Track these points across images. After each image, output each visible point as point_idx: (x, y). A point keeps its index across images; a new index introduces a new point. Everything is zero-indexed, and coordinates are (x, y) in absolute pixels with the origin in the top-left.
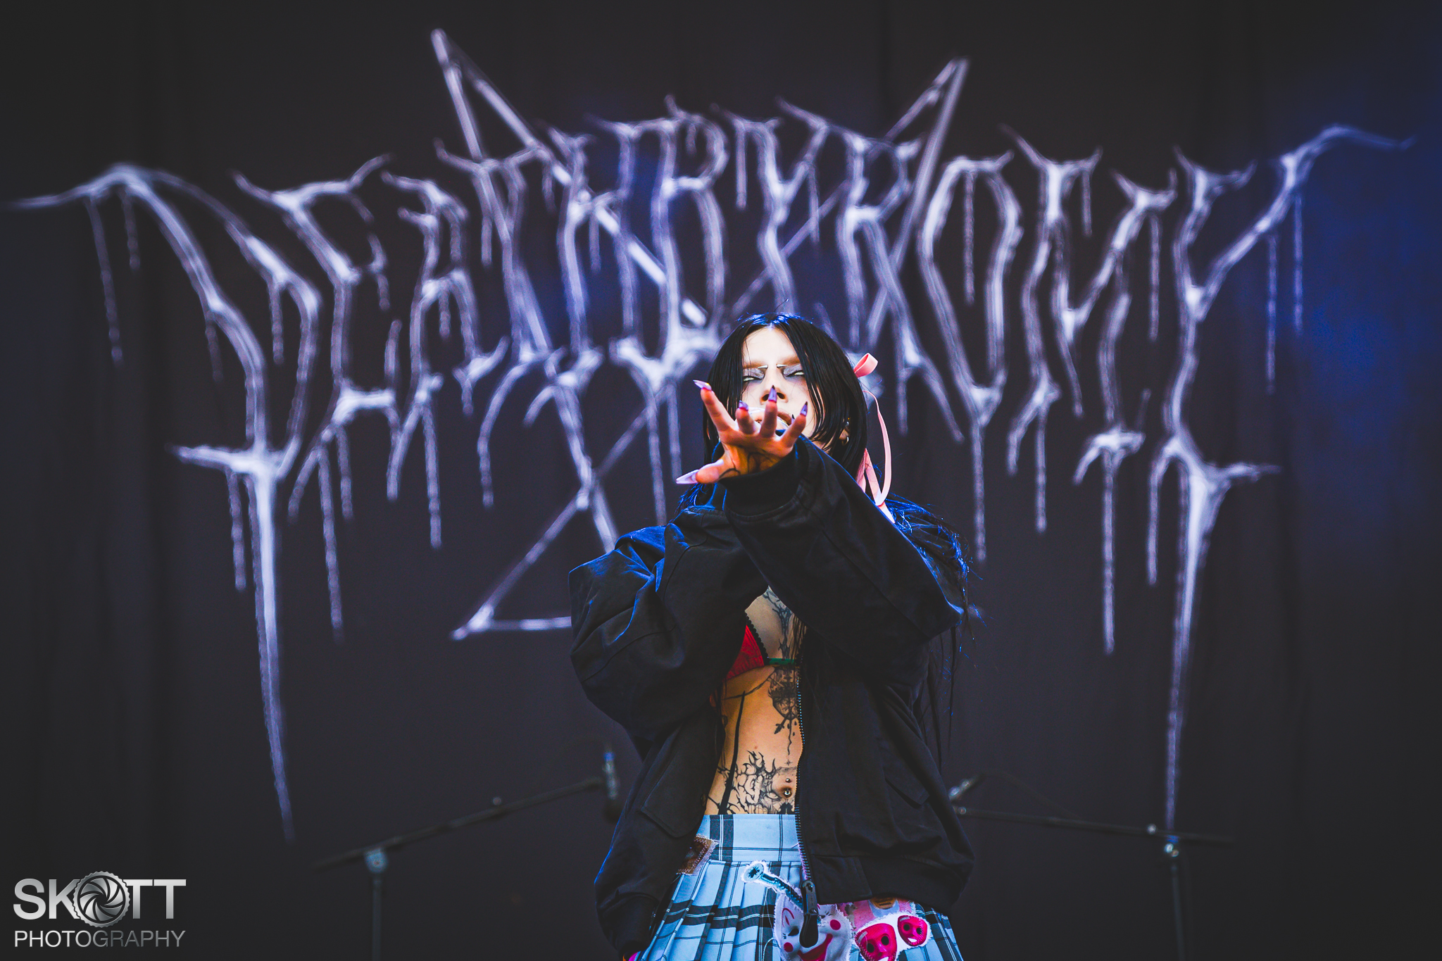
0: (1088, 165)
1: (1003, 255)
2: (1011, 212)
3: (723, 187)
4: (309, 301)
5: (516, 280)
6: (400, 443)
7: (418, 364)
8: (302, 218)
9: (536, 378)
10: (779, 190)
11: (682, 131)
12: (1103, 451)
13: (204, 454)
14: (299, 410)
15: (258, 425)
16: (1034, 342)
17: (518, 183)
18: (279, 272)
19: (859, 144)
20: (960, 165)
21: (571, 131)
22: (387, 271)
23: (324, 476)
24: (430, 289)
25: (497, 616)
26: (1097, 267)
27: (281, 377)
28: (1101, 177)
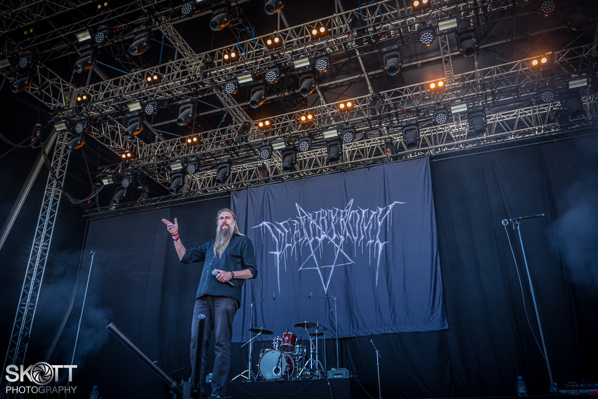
0: (367, 210)
1: (358, 221)
2: (359, 216)
3: (327, 218)
4: (283, 234)
5: (304, 230)
6: (292, 249)
7: (294, 240)
8: (282, 225)
9: (307, 241)
10: (333, 218)
11: (322, 212)
12: (369, 243)
13: (272, 252)
14: (282, 246)
15: (278, 249)
16: (361, 231)
17: (305, 219)
18: (280, 232)
19: (342, 211)
20: (353, 211)
21: (310, 213)
22: (291, 230)
23: (284, 253)
24: (295, 232)
25: (302, 268)
26: (368, 221)
27: (280, 243)
28: (369, 211)
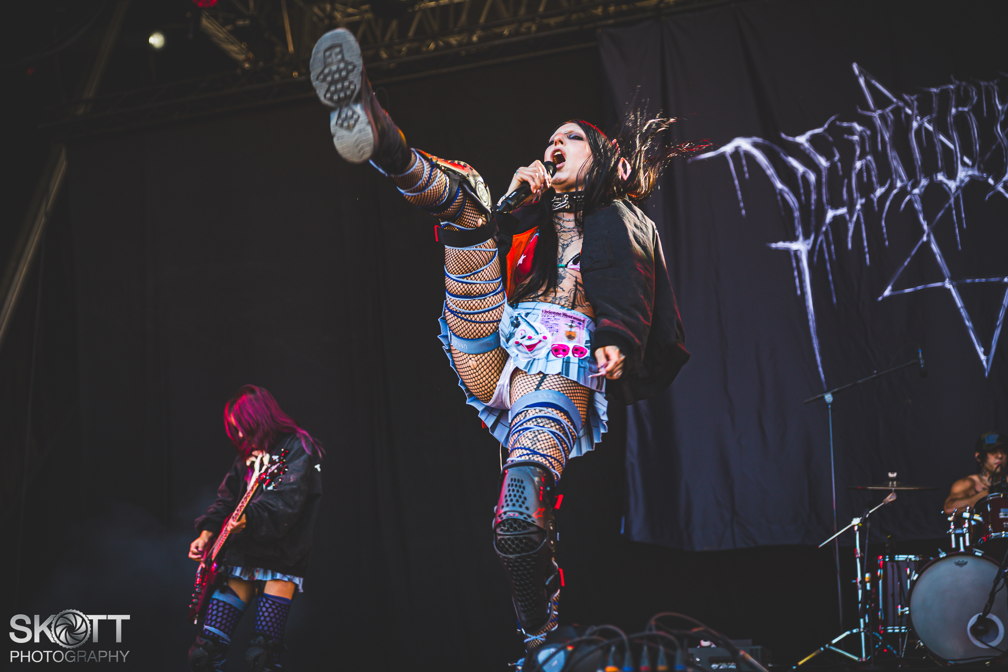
3: (977, 109)
4: (812, 177)
5: (892, 154)
6: (851, 227)
7: (856, 196)
8: (807, 145)
9: (903, 192)
13: (781, 245)
14: (813, 222)
15: (799, 230)
17: (891, 117)
18: (800, 168)
21: (910, 94)
22: (842, 159)
24: (858, 164)
25: (893, 290)
27: (804, 207)
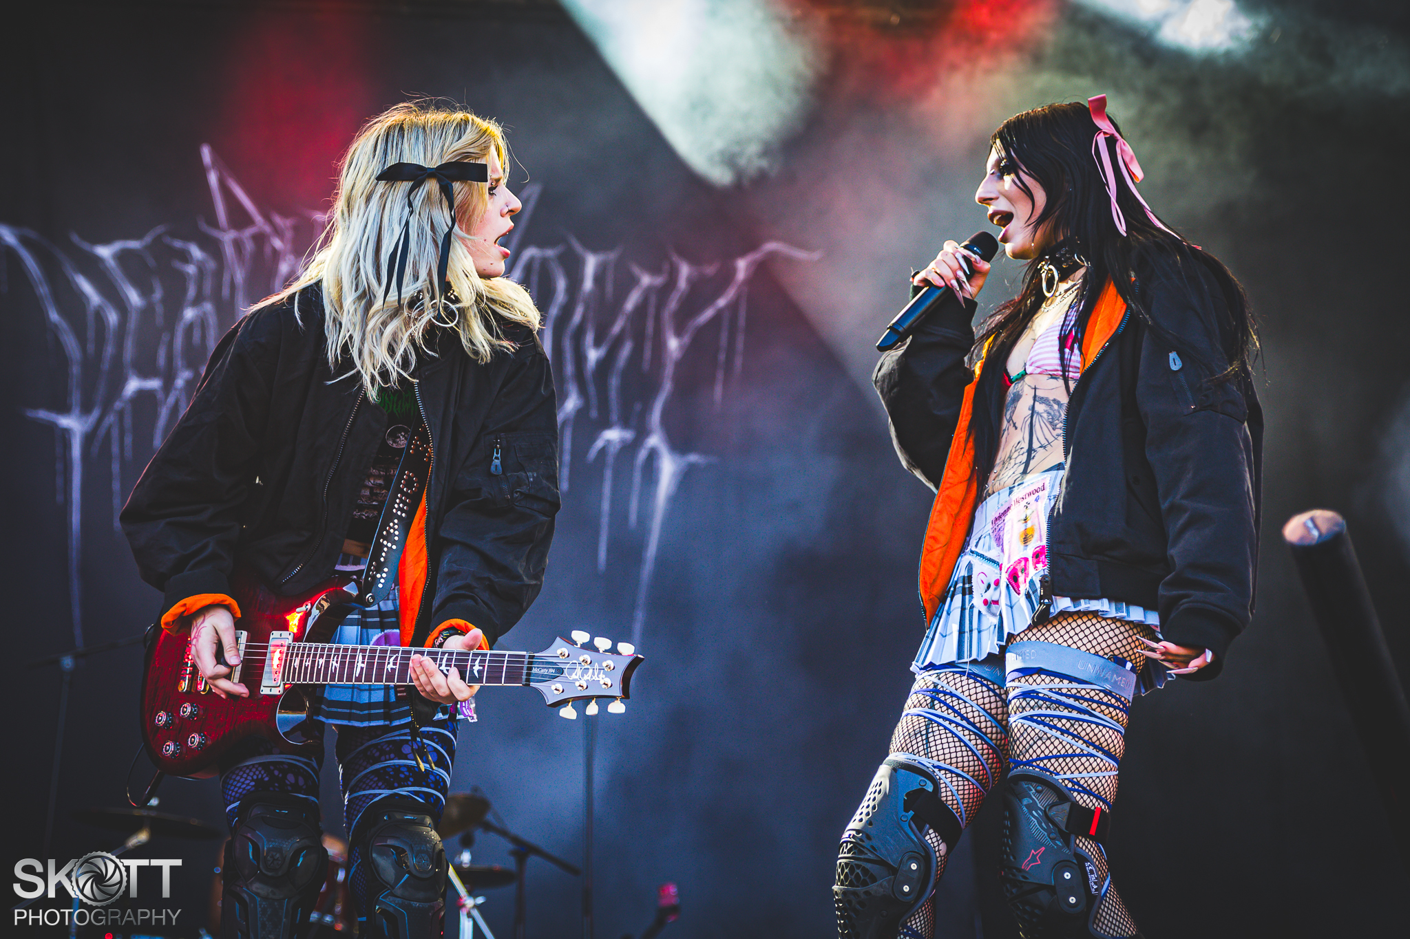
0: (612, 256)
2: (561, 284)
4: (113, 317)
6: (164, 412)
7: (179, 362)
8: (111, 263)
12: (609, 442)
13: (42, 414)
15: (75, 397)
16: (569, 368)
17: (249, 246)
18: (94, 298)
20: (530, 252)
21: (285, 214)
22: (164, 301)
23: (115, 433)
24: (189, 314)
26: (613, 323)
27: (91, 365)
28: (620, 265)
